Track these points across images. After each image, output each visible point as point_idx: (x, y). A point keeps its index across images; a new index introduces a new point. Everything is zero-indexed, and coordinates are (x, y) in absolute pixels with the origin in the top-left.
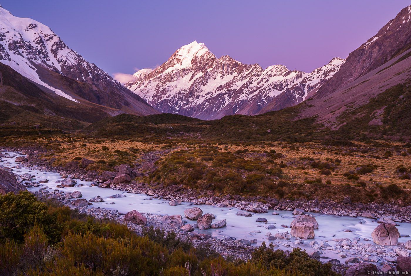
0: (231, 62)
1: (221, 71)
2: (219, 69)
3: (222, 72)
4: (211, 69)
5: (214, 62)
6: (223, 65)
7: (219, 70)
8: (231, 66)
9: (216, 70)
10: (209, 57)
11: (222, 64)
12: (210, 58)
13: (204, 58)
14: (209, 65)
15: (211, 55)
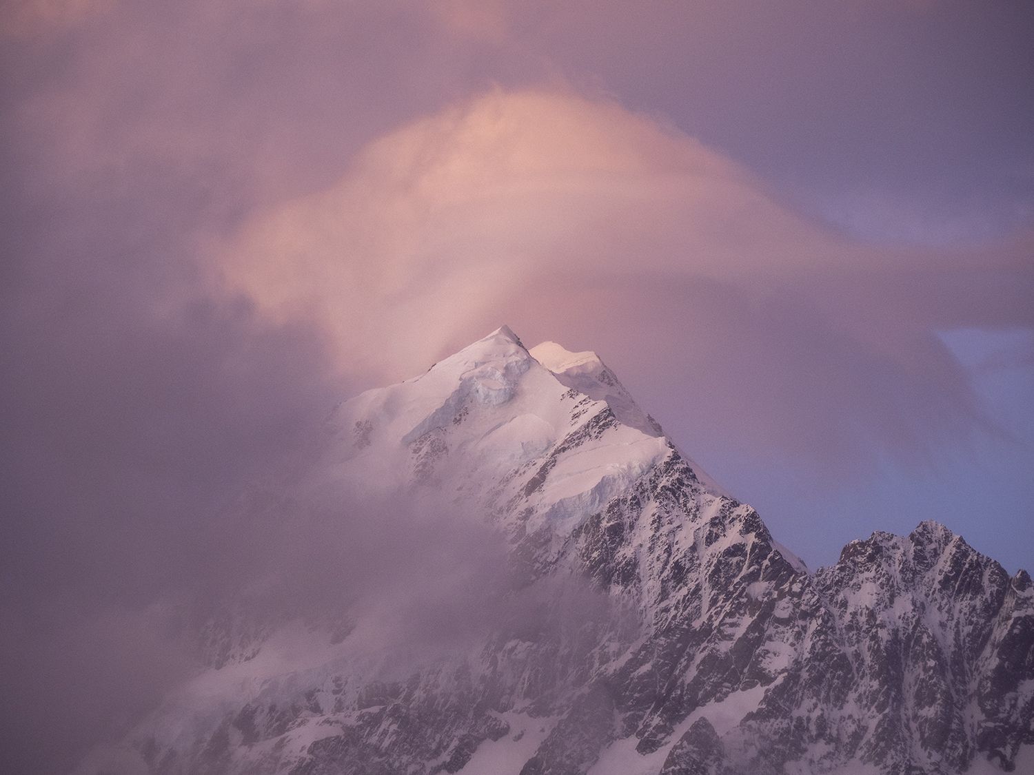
0: (992, 609)
1: (873, 721)
2: (840, 700)
3: (890, 733)
4: (753, 698)
5: (783, 609)
6: (895, 640)
7: (851, 708)
8: (990, 661)
9: (808, 708)
10: (684, 540)
11: (884, 635)
12: (708, 555)
13: (625, 552)
14: (724, 647)
15: (712, 509)
